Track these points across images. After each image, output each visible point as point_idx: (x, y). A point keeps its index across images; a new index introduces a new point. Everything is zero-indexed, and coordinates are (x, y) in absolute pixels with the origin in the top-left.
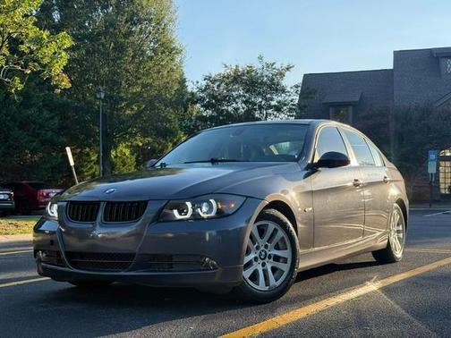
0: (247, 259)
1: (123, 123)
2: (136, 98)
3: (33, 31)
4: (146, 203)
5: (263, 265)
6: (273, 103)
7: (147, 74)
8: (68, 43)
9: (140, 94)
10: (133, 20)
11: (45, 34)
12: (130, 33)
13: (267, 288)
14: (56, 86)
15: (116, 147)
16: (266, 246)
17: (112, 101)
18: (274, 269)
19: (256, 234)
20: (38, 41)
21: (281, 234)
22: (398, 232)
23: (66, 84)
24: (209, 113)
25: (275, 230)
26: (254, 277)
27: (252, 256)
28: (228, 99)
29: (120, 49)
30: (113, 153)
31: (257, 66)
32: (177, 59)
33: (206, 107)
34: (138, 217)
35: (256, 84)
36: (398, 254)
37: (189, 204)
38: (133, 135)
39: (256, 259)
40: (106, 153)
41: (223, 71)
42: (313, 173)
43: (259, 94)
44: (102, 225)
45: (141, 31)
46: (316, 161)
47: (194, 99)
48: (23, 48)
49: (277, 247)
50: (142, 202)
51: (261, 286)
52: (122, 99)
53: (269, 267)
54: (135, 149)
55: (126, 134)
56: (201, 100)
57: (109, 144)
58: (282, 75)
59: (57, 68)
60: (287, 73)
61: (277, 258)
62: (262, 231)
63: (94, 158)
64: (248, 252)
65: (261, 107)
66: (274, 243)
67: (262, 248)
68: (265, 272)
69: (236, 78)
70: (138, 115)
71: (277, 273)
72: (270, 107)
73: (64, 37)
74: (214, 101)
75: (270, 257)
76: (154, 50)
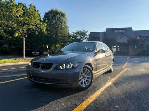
0: (80, 79)
1: (58, 40)
2: (61, 36)
3: (39, 23)
4: (53, 64)
5: (84, 80)
6: (85, 37)
7: (63, 32)
8: (46, 25)
9: (61, 35)
10: (60, 22)
11: (42, 23)
12: (60, 24)
13: (85, 86)
14: (44, 33)
15: (57, 45)
16: (85, 75)
17: (56, 36)
18: (87, 81)
19: (83, 72)
20: (40, 24)
21: (89, 71)
22: (112, 65)
23: (46, 33)
24: (73, 39)
25: (88, 71)
26: (82, 83)
27: (81, 78)
28: (77, 36)
29: (58, 27)
30: (57, 46)
31: (82, 31)
32: (68, 29)
33: (73, 38)
34: (50, 68)
35: (82, 34)
36: (112, 70)
37: (64, 65)
38: (60, 43)
39: (82, 78)
40: (55, 45)
41: (76, 31)
42: (97, 54)
43: (82, 36)
44: (41, 70)
45: (62, 24)
46: (97, 51)
47: (71, 36)
48: (38, 26)
49: (88, 75)
50: (52, 64)
51: (84, 86)
52: (58, 36)
53: (86, 80)
54: (60, 45)
55: (59, 42)
56: (72, 36)
57: (56, 44)
58: (86, 32)
59: (44, 30)
60: (87, 32)
61: (88, 78)
62: (84, 71)
63: (53, 46)
64: (81, 77)
65: (82, 38)
66: (87, 74)
67: (84, 75)
68: (85, 82)
69: (78, 33)
70: (61, 39)
71: (88, 81)
72: (84, 38)
73: (45, 24)
74: (74, 37)
75: (86, 77)
76: (64, 28)
